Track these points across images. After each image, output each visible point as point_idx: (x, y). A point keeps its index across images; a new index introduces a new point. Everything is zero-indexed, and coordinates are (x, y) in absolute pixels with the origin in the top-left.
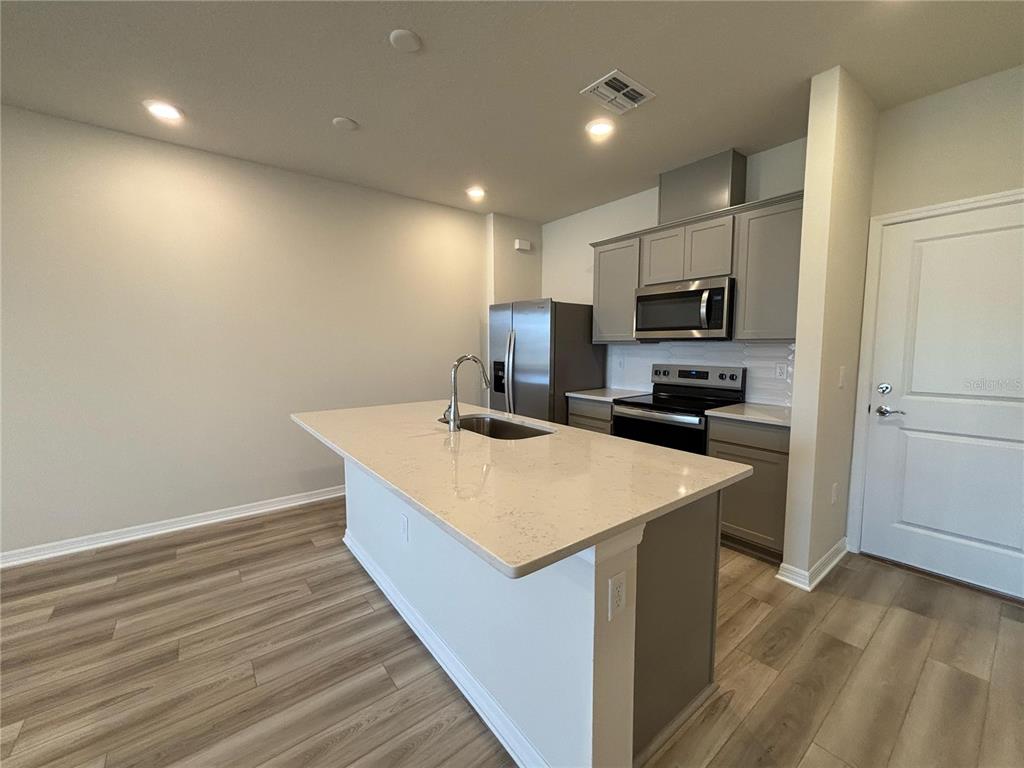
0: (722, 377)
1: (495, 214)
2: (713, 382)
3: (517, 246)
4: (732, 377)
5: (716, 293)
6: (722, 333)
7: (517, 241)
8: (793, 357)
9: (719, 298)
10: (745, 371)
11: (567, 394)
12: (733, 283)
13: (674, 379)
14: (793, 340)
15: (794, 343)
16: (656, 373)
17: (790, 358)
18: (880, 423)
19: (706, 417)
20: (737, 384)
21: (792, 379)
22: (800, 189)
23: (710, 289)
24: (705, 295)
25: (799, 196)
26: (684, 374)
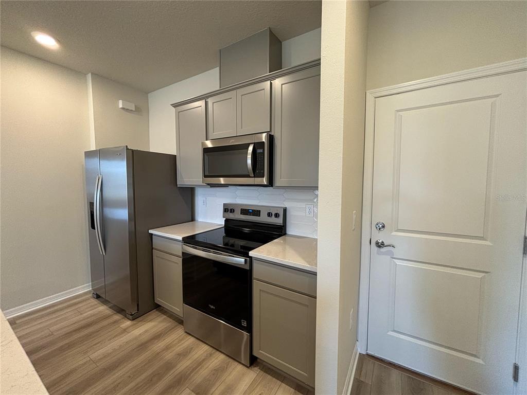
0: (269, 215)
1: (92, 74)
2: (263, 218)
3: (121, 106)
4: (277, 215)
5: (258, 145)
6: (265, 181)
7: (121, 102)
8: (317, 200)
9: (261, 151)
10: (285, 210)
11: (151, 231)
12: (271, 138)
13: (237, 216)
14: (316, 188)
15: (318, 190)
16: (226, 210)
17: (315, 200)
18: (378, 254)
19: (251, 258)
20: (279, 221)
21: (317, 218)
22: (317, 58)
23: (254, 143)
24: (251, 148)
25: (317, 64)
26: (245, 212)
